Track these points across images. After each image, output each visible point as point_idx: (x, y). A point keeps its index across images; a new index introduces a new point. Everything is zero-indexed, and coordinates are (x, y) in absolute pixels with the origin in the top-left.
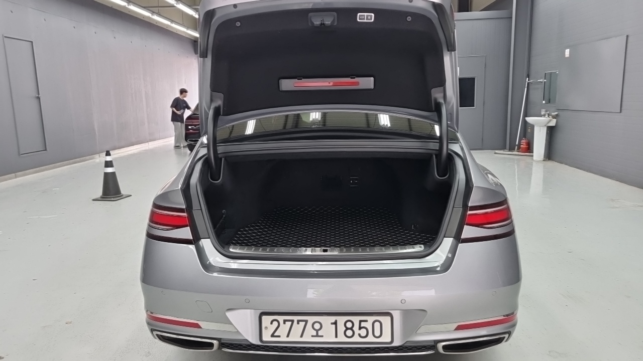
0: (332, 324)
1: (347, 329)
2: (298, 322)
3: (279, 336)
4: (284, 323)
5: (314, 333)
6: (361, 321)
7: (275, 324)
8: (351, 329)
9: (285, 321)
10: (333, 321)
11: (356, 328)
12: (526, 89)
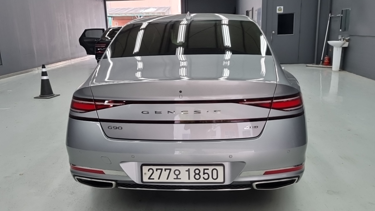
0: (186, 171)
1: (196, 174)
2: (165, 170)
3: (153, 179)
4: (157, 171)
5: (176, 177)
6: (204, 170)
7: (151, 171)
8: (199, 174)
9: (157, 170)
10: (187, 169)
11: (201, 174)
12: (329, 21)
